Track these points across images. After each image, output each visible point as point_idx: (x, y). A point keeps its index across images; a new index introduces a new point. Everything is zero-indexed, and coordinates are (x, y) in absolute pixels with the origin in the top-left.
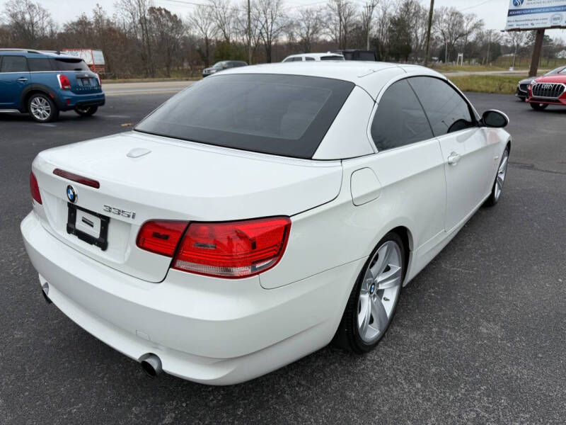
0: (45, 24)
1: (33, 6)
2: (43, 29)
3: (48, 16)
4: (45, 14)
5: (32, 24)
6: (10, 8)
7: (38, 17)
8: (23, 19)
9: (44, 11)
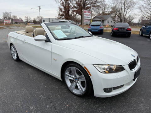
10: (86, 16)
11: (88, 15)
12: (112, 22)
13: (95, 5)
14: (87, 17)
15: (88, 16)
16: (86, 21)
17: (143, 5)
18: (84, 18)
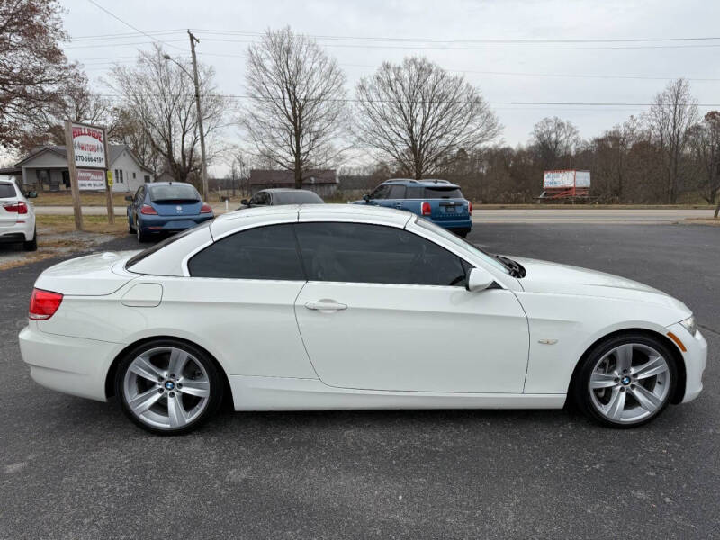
0: (571, 141)
1: (563, 124)
2: (567, 147)
3: (575, 134)
4: (572, 131)
5: (557, 143)
6: (539, 129)
7: (564, 136)
8: (549, 138)
9: (572, 129)
10: (85, 154)
11: (93, 149)
12: (134, 175)
13: (29, 89)
14: (90, 159)
15: (94, 155)
16: (88, 179)
17: (256, 113)
18: (79, 163)
